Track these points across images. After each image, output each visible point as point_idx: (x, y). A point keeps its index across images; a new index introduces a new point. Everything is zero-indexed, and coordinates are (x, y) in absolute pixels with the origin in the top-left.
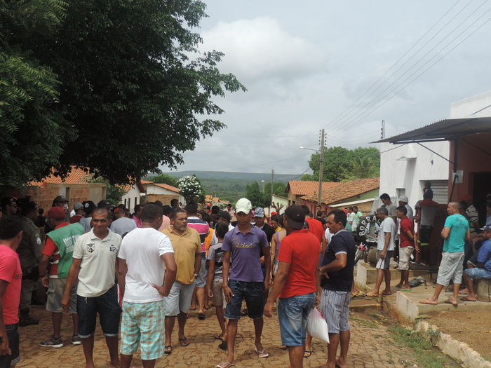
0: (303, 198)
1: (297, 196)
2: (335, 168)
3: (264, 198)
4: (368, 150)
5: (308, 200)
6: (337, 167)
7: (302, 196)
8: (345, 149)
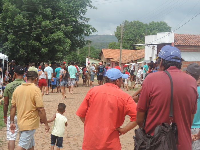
0: (111, 60)
1: (108, 59)
2: (134, 38)
3: (81, 59)
4: (159, 24)
5: (114, 61)
6: (136, 37)
7: (111, 59)
8: (142, 23)
